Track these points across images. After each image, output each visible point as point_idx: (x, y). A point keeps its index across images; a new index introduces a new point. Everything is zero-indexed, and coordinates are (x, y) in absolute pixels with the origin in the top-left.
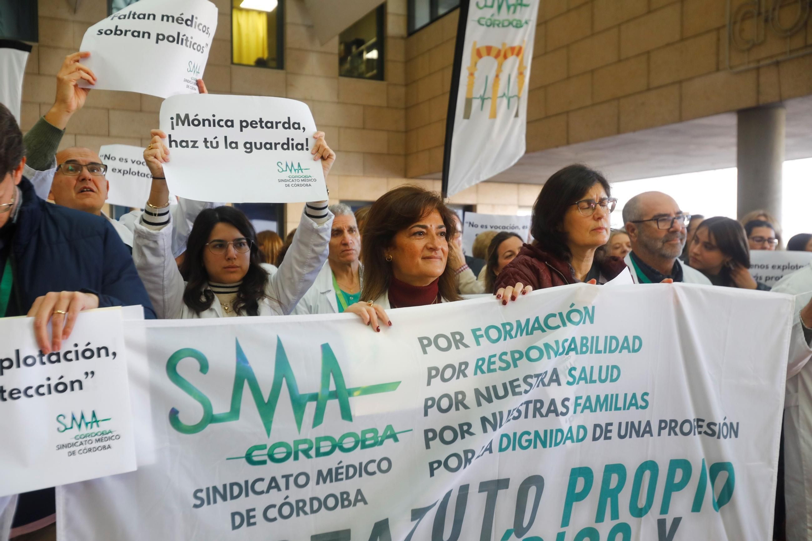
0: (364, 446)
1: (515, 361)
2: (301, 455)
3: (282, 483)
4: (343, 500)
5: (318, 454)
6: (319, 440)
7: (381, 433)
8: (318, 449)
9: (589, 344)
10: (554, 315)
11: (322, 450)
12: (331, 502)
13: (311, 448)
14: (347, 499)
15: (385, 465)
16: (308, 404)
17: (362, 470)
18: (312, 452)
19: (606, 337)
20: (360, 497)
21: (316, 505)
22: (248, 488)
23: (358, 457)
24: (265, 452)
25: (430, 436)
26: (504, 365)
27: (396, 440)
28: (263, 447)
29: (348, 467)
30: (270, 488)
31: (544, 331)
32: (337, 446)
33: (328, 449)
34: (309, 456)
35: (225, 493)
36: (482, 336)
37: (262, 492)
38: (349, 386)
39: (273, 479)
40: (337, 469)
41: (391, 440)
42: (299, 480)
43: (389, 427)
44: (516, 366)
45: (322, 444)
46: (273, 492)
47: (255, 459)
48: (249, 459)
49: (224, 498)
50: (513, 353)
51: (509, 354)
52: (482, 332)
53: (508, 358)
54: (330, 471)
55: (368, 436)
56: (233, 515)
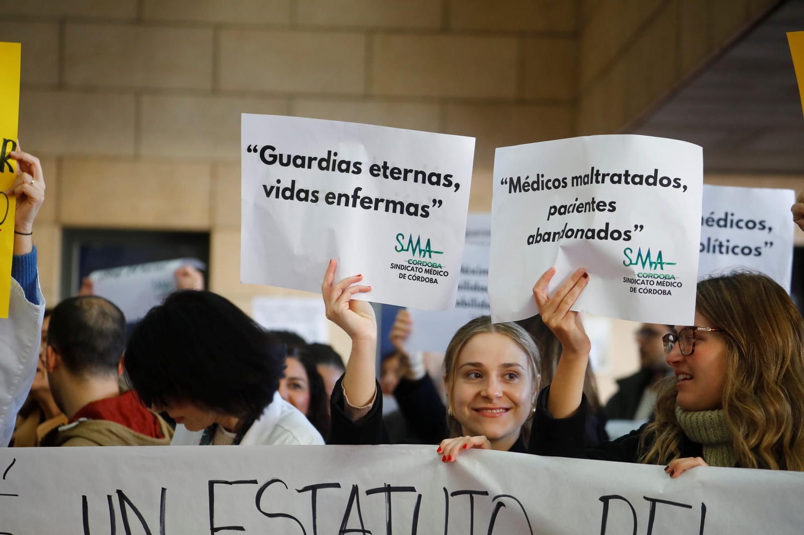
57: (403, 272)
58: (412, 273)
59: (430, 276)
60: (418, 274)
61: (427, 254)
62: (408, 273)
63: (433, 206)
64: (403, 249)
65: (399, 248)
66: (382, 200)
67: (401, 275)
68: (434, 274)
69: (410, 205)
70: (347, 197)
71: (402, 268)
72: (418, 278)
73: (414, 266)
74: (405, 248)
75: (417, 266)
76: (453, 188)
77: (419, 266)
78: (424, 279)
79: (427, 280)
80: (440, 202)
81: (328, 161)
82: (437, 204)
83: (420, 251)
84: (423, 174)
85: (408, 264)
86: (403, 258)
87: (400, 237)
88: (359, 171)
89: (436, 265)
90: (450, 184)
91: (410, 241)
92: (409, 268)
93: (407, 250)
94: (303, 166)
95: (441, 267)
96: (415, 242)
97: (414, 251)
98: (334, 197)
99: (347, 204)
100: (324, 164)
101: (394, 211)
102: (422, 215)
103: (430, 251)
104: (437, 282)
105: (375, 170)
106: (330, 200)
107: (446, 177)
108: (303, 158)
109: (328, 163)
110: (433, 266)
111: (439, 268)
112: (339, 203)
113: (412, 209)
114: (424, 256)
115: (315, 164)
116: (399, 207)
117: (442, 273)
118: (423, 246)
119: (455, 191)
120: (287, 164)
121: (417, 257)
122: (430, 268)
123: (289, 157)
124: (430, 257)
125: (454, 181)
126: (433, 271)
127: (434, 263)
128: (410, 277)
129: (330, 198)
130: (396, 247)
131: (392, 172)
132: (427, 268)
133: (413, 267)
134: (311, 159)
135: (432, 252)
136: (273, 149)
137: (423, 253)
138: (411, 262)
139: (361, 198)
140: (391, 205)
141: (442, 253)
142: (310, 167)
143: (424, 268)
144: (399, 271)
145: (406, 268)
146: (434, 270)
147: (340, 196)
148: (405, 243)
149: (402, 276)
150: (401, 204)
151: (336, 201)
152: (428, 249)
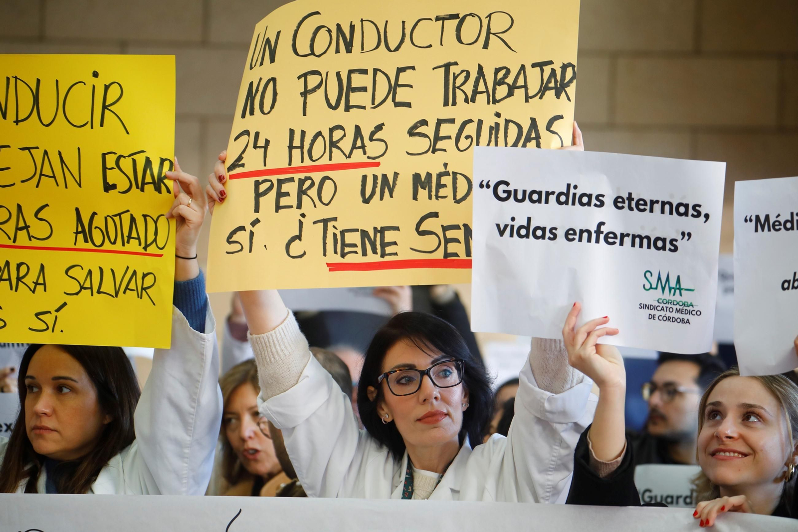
57: (653, 312)
58: (662, 313)
59: (681, 316)
60: (668, 314)
61: (678, 291)
62: (658, 313)
63: (682, 239)
64: (651, 288)
65: (648, 286)
66: (628, 235)
67: (650, 316)
68: (685, 314)
69: (657, 239)
70: (589, 232)
71: (652, 308)
72: (669, 319)
73: (665, 306)
74: (654, 286)
75: (667, 305)
76: (702, 218)
77: (669, 306)
78: (675, 320)
79: (679, 320)
80: (689, 235)
81: (567, 195)
82: (686, 237)
83: (670, 289)
84: (670, 204)
85: (657, 304)
86: (652, 297)
87: (648, 275)
88: (602, 204)
89: (688, 304)
90: (699, 214)
91: (659, 279)
92: (659, 308)
93: (656, 288)
94: (539, 201)
95: (692, 306)
96: (664, 280)
97: (663, 289)
98: (575, 234)
99: (589, 240)
100: (563, 198)
101: (641, 246)
102: (670, 250)
103: (680, 289)
104: (689, 322)
105: (620, 202)
106: (571, 237)
107: (694, 207)
108: (540, 193)
109: (567, 197)
110: (684, 304)
111: (691, 307)
112: (580, 240)
113: (659, 244)
114: (674, 294)
115: (552, 198)
116: (645, 241)
117: (694, 313)
118: (673, 283)
119: (705, 222)
120: (523, 200)
121: (667, 296)
122: (681, 307)
123: (524, 192)
124: (681, 294)
125: (703, 211)
126: (684, 310)
127: (685, 302)
128: (661, 318)
129: (569, 235)
130: (644, 285)
131: (637, 204)
132: (678, 307)
133: (663, 307)
134: (548, 194)
135: (682, 289)
136: (507, 184)
137: (673, 291)
138: (660, 301)
139: (605, 233)
140: (637, 240)
141: (693, 290)
142: (547, 202)
143: (674, 307)
144: (648, 312)
145: (655, 308)
146: (686, 310)
147: (582, 232)
148: (654, 280)
149: (652, 317)
150: (648, 238)
151: (577, 237)
152: (678, 287)
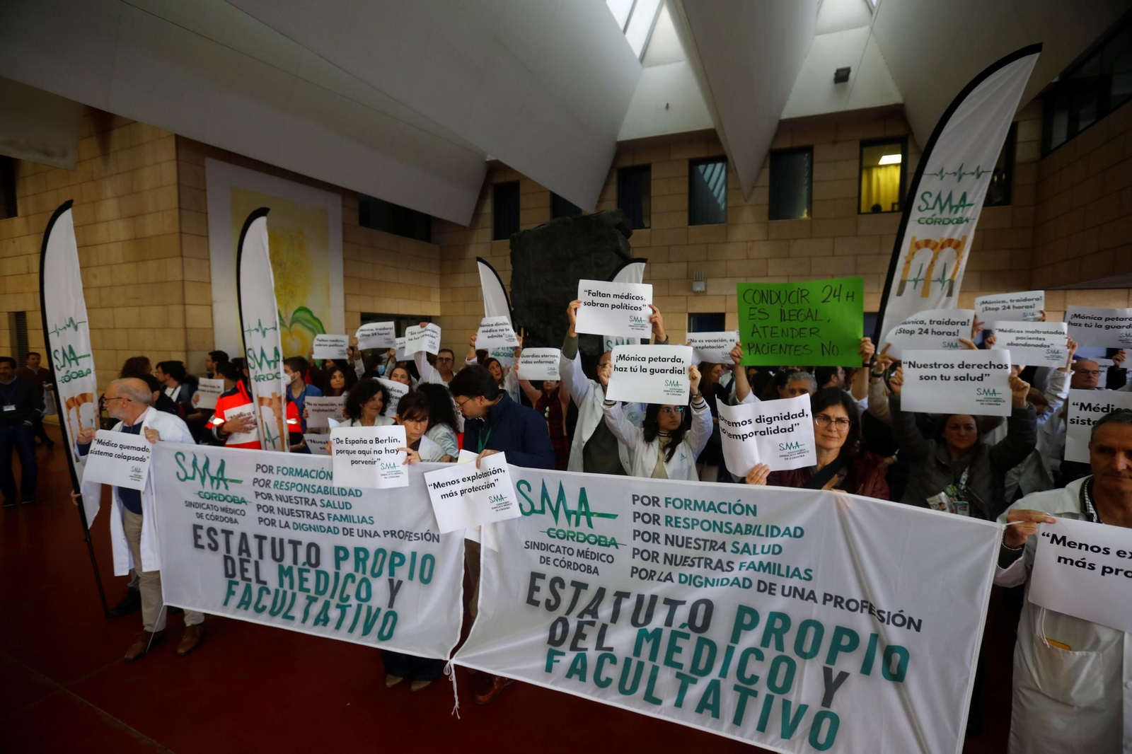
0: (600, 544)
1: (693, 524)
2: (570, 538)
3: (562, 549)
4: (588, 569)
5: (578, 541)
6: (578, 533)
7: (609, 540)
8: (578, 538)
9: (752, 530)
10: (725, 504)
11: (580, 539)
12: (583, 568)
13: (574, 536)
14: (590, 569)
15: (610, 559)
16: (572, 515)
17: (598, 557)
18: (575, 539)
19: (768, 526)
20: (596, 571)
21: (576, 567)
22: (548, 548)
23: (596, 549)
24: (555, 532)
25: (636, 552)
26: (686, 526)
27: (617, 548)
28: (554, 530)
29: (592, 552)
30: (557, 551)
31: (716, 512)
32: (586, 539)
33: (582, 539)
34: (574, 540)
35: (539, 546)
36: (670, 503)
37: (553, 552)
38: (591, 511)
39: (558, 547)
40: (587, 552)
41: (614, 547)
42: (569, 551)
43: (613, 539)
44: (693, 528)
45: (580, 536)
46: (558, 553)
47: (552, 534)
48: (548, 533)
49: (538, 548)
50: (693, 520)
51: (690, 520)
52: (671, 501)
53: (690, 522)
54: (583, 551)
55: (602, 539)
56: (541, 557)
